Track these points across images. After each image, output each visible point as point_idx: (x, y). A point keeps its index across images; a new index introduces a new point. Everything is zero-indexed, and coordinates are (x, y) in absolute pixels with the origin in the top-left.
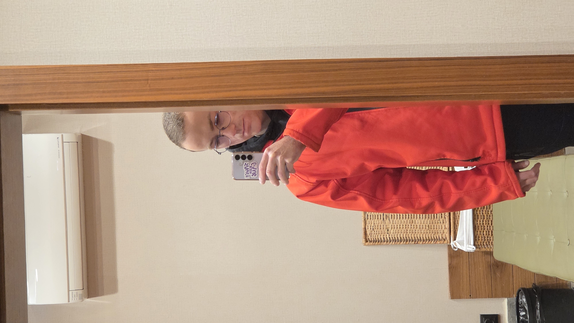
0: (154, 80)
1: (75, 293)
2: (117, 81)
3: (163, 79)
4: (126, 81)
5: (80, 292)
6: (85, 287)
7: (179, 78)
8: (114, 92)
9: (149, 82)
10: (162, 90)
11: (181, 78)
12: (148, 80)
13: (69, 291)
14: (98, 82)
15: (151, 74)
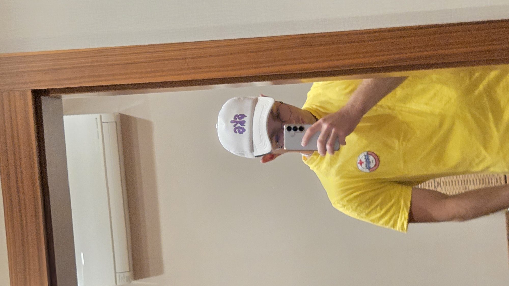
3: (200, 57)
4: (164, 60)
5: (127, 274)
6: (132, 269)
7: (216, 56)
10: (200, 68)
11: (219, 55)
12: (186, 59)
13: (115, 273)
15: (188, 52)
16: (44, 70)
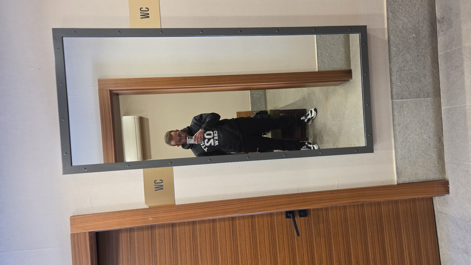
0: (155, 82)
1: (140, 159)
2: (144, 82)
3: (157, 82)
4: (147, 82)
5: (141, 159)
6: (143, 157)
7: (161, 81)
8: (144, 85)
9: (153, 82)
10: (156, 84)
11: (162, 81)
12: (152, 82)
13: (138, 158)
14: (139, 83)
15: (153, 80)
16: (113, 84)
